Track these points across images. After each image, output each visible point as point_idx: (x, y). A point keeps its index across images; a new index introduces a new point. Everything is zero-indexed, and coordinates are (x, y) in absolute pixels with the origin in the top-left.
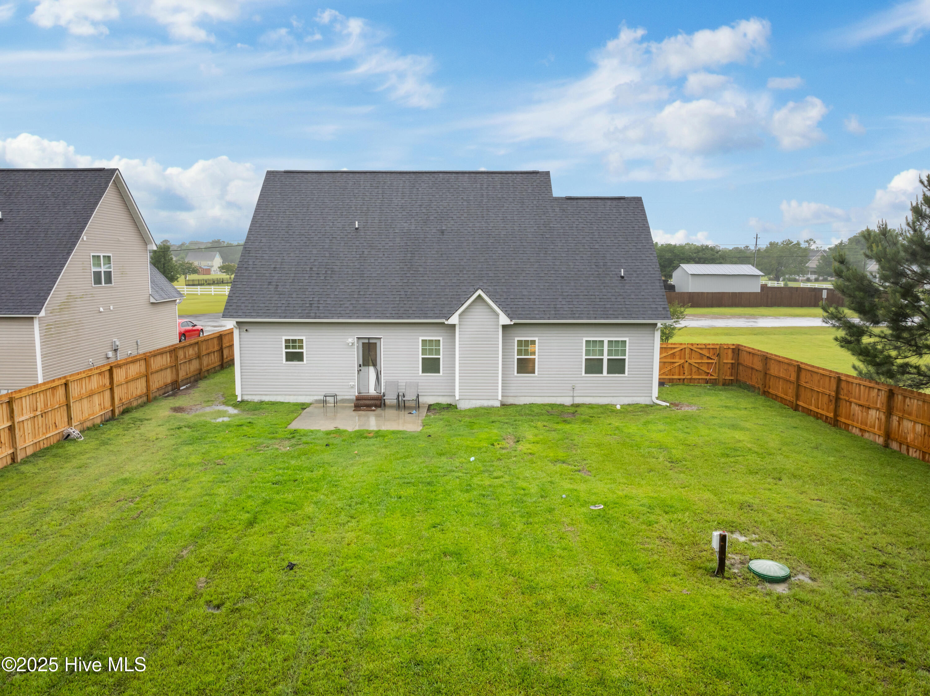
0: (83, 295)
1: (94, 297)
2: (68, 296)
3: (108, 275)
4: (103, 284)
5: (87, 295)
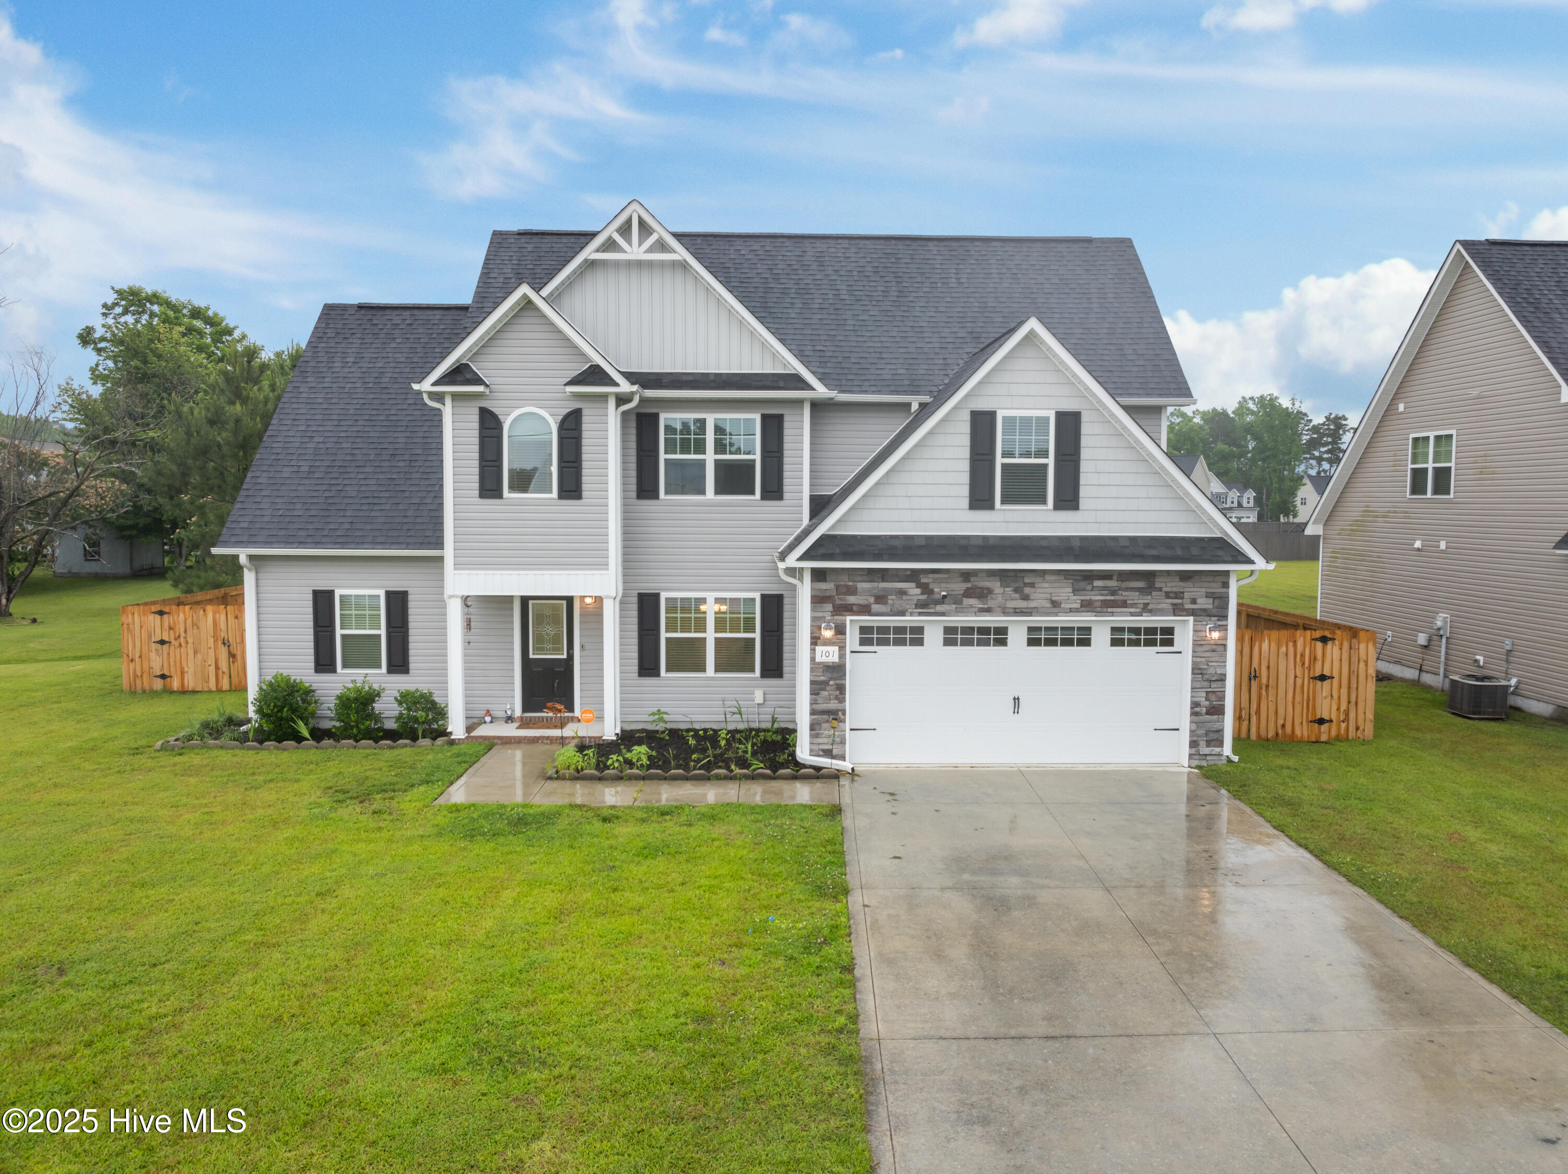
0: (1389, 512)
1: (1409, 518)
2: (1364, 511)
3: (1442, 476)
4: (1429, 494)
5: (1395, 512)
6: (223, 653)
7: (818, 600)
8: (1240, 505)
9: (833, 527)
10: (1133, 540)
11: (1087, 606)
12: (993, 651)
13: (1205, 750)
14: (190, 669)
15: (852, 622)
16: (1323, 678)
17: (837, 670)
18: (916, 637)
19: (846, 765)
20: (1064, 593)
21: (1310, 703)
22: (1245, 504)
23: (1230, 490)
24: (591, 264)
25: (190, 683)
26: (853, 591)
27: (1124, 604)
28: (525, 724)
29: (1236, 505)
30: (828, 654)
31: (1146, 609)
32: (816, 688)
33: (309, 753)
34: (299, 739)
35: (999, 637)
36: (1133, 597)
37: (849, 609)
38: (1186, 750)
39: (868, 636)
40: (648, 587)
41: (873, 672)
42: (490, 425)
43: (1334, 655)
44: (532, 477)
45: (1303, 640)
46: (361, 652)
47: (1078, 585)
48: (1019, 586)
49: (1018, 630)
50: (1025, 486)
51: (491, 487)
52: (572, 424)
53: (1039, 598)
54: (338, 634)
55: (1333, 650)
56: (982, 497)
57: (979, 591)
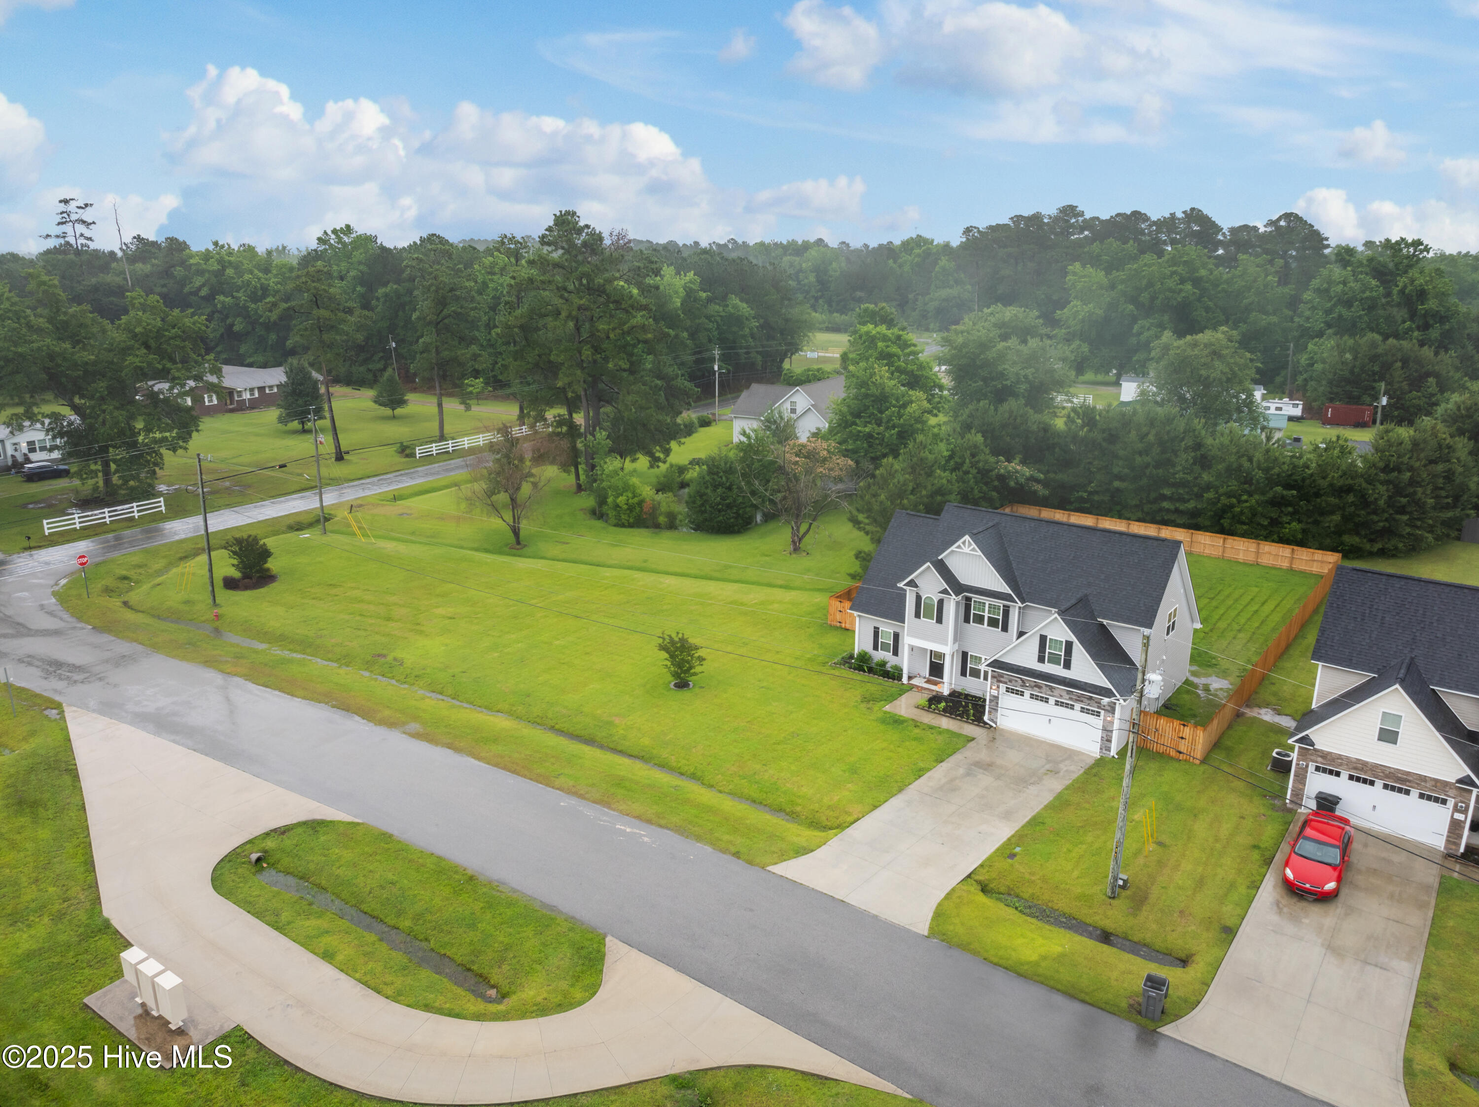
7: (992, 676)
9: (1000, 657)
10: (1086, 683)
11: (1073, 699)
12: (1045, 704)
13: (1104, 751)
15: (1003, 686)
16: (1182, 738)
17: (997, 698)
18: (1021, 694)
19: (999, 727)
20: (1064, 694)
21: (1177, 744)
24: (953, 551)
26: (1003, 677)
27: (1082, 701)
28: (927, 681)
30: (995, 693)
31: (1089, 705)
32: (991, 701)
33: (866, 677)
34: (864, 671)
35: (1046, 701)
36: (1085, 700)
37: (1001, 682)
38: (1098, 750)
39: (1008, 690)
40: (965, 650)
41: (1008, 701)
42: (918, 598)
43: (1187, 732)
44: (928, 616)
45: (1176, 723)
46: (885, 647)
47: (1069, 692)
48: (1051, 688)
49: (1052, 700)
50: (1054, 660)
51: (918, 615)
52: (941, 602)
53: (1056, 693)
54: (880, 640)
55: (1187, 730)
56: (1041, 659)
57: (1038, 686)
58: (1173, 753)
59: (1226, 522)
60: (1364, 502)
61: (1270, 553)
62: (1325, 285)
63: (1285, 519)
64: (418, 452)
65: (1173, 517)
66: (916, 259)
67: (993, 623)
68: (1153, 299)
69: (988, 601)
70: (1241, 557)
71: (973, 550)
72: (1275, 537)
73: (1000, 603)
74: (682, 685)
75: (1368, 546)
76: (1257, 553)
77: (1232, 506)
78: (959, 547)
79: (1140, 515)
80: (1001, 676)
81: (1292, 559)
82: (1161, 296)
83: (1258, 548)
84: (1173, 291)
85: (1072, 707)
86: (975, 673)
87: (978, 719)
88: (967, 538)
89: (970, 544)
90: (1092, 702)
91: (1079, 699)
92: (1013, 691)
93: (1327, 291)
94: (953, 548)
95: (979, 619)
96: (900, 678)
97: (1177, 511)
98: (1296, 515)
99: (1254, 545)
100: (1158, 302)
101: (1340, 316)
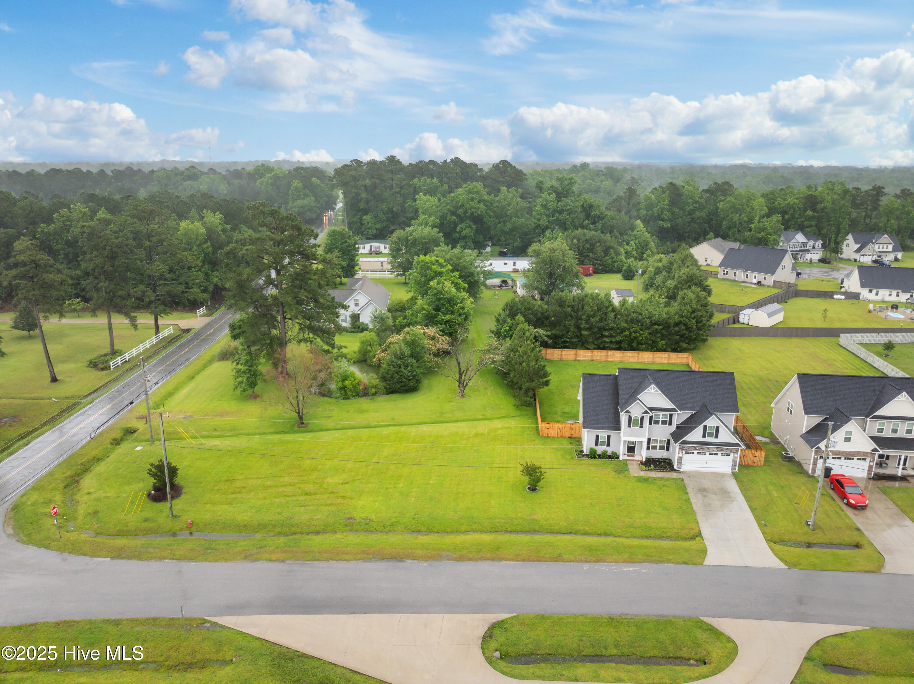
6: (559, 430)
7: (679, 448)
8: (814, 248)
9: (685, 439)
10: (725, 443)
11: (718, 451)
12: (704, 455)
13: (733, 470)
14: (552, 433)
15: (684, 451)
16: (755, 456)
17: (681, 457)
18: (693, 453)
19: (682, 470)
20: (715, 450)
22: (816, 247)
23: (809, 240)
24: (645, 393)
25: (552, 435)
28: (628, 456)
29: (811, 247)
30: (680, 455)
31: (726, 452)
32: (678, 459)
33: (600, 461)
34: (597, 458)
35: (705, 454)
38: (730, 470)
39: (686, 453)
40: (650, 439)
41: (686, 457)
42: (630, 417)
43: (757, 454)
44: (636, 425)
45: (753, 451)
46: (603, 444)
47: (717, 448)
48: (708, 448)
49: (708, 453)
50: (710, 435)
51: (629, 426)
52: (642, 418)
53: (711, 450)
54: (599, 441)
55: (758, 453)
56: (704, 436)
57: (702, 448)
58: (751, 464)
59: (635, 345)
60: (687, 328)
61: (659, 357)
62: (545, 203)
63: (659, 340)
64: (111, 365)
65: (609, 345)
66: (270, 181)
67: (664, 422)
68: (465, 212)
69: (661, 413)
70: (646, 360)
71: (656, 391)
72: (655, 349)
73: (668, 413)
74: (533, 489)
75: (689, 347)
76: (653, 358)
77: (637, 337)
78: (649, 390)
79: (593, 346)
80: (684, 447)
81: (669, 358)
82: (470, 211)
83: (654, 355)
84: (475, 208)
85: (717, 454)
86: (654, 448)
87: (673, 470)
88: (653, 386)
89: (654, 388)
90: (728, 450)
91: (722, 450)
92: (688, 453)
93: (546, 205)
94: (645, 391)
95: (657, 422)
96: (618, 458)
97: (611, 342)
98: (663, 337)
99: (652, 354)
100: (468, 214)
101: (558, 218)
